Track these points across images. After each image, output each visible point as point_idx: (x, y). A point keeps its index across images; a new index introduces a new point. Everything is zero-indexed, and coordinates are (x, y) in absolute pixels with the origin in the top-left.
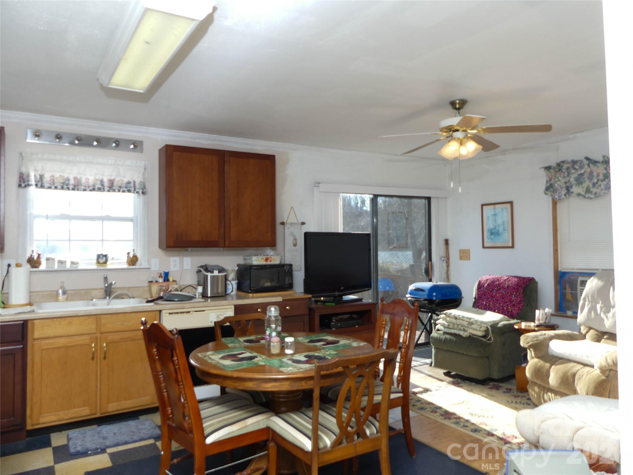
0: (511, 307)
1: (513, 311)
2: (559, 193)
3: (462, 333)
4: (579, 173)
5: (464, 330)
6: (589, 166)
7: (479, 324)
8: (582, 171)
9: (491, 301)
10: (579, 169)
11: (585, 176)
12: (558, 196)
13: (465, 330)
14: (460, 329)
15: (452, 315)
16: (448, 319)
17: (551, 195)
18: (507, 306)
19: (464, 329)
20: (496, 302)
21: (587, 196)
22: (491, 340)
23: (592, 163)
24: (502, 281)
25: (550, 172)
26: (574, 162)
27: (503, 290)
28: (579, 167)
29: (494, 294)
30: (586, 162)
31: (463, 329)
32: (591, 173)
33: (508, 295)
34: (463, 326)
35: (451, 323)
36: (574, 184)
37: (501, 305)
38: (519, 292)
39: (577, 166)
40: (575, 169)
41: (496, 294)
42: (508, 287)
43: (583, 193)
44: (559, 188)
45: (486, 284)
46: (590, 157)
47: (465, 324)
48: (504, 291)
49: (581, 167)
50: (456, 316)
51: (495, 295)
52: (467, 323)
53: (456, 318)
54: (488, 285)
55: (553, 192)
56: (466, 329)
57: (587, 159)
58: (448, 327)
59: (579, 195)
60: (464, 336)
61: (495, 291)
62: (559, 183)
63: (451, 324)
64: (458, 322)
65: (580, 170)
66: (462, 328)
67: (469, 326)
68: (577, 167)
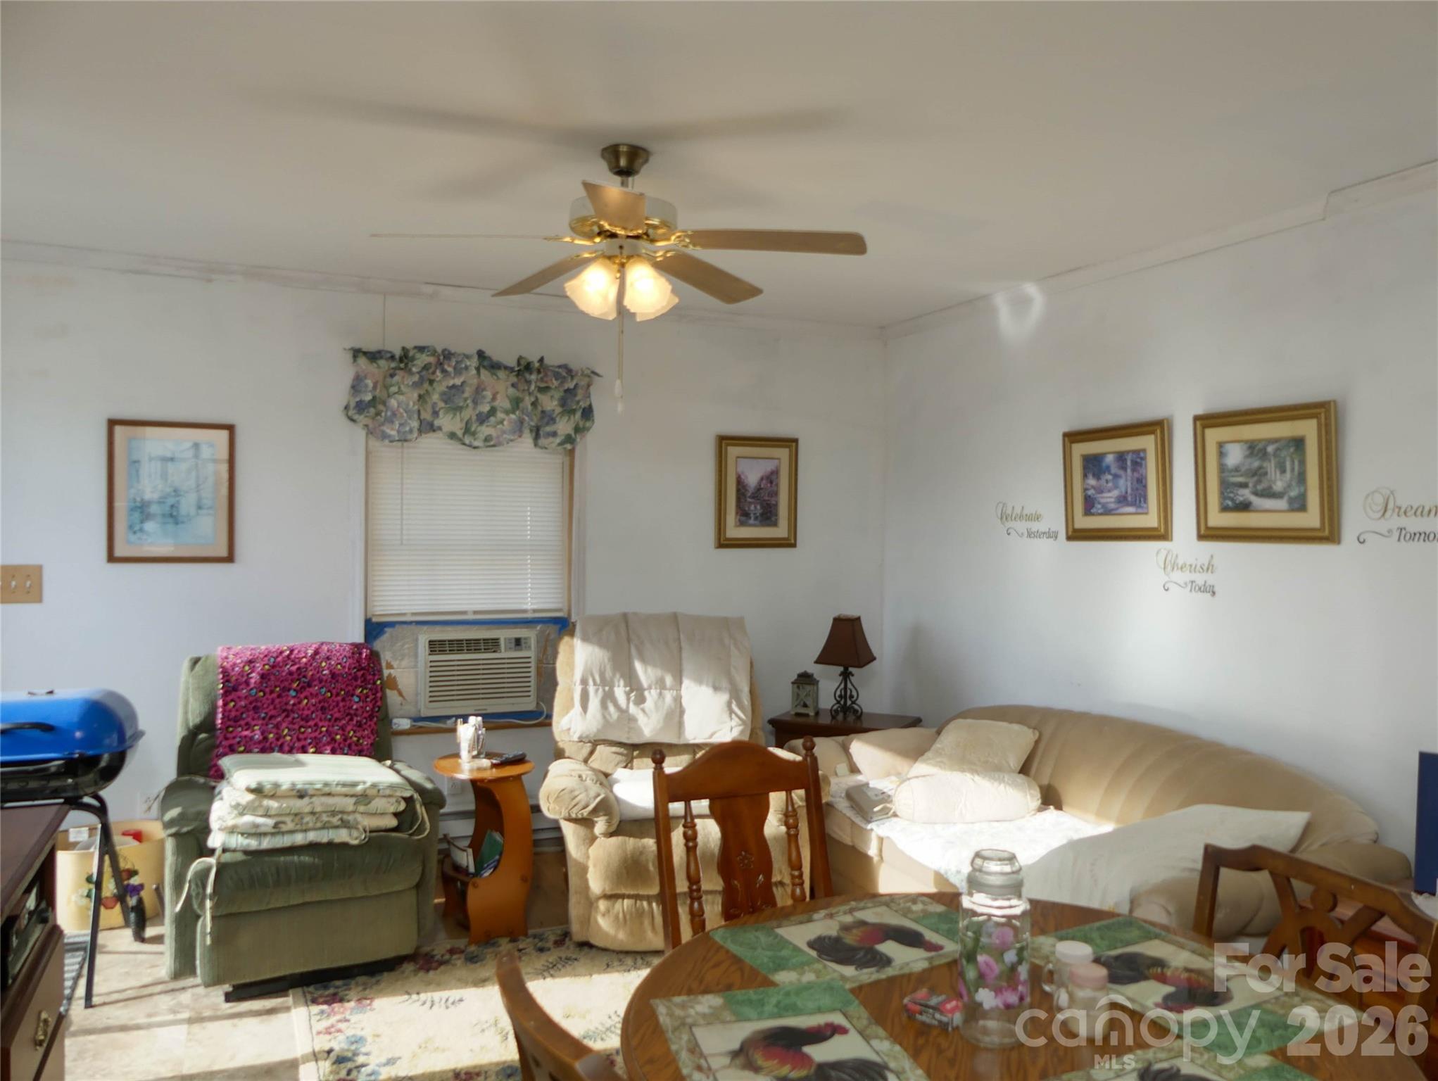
0: (355, 732)
1: (361, 741)
2: (401, 425)
3: (342, 836)
4: (451, 383)
5: (345, 824)
6: (478, 369)
7: (388, 792)
8: (458, 381)
9: (284, 725)
10: (453, 375)
11: (468, 392)
12: (398, 432)
13: (349, 822)
14: (325, 827)
15: (284, 787)
16: (274, 804)
17: (366, 426)
18: (343, 728)
19: (341, 820)
20: (302, 723)
21: (467, 442)
22: (425, 830)
23: (484, 367)
24: (304, 660)
25: (379, 367)
26: (447, 355)
27: (322, 688)
28: (455, 368)
29: (292, 702)
30: (474, 362)
31: (339, 823)
32: (479, 390)
33: (339, 698)
34: (333, 813)
35: (289, 814)
36: (442, 408)
37: (324, 729)
38: (369, 686)
39: (449, 366)
40: (444, 371)
41: (300, 703)
42: (333, 675)
43: (460, 433)
44: (401, 410)
45: (255, 677)
46: (488, 353)
47: (349, 803)
48: (323, 690)
49: (458, 371)
50: (299, 787)
51: (294, 705)
52: (353, 800)
53: (301, 795)
54: (263, 676)
55: (373, 419)
56: (351, 818)
57: (481, 354)
58: (277, 830)
59: (452, 436)
60: (355, 842)
61: (293, 693)
62: (401, 398)
63: (288, 819)
64: (319, 804)
65: (454, 378)
66: (335, 820)
67: (362, 808)
68: (450, 369)
